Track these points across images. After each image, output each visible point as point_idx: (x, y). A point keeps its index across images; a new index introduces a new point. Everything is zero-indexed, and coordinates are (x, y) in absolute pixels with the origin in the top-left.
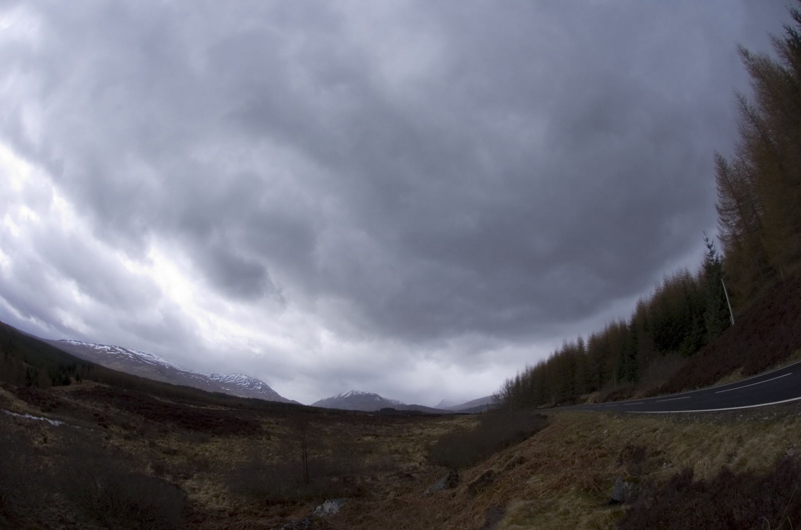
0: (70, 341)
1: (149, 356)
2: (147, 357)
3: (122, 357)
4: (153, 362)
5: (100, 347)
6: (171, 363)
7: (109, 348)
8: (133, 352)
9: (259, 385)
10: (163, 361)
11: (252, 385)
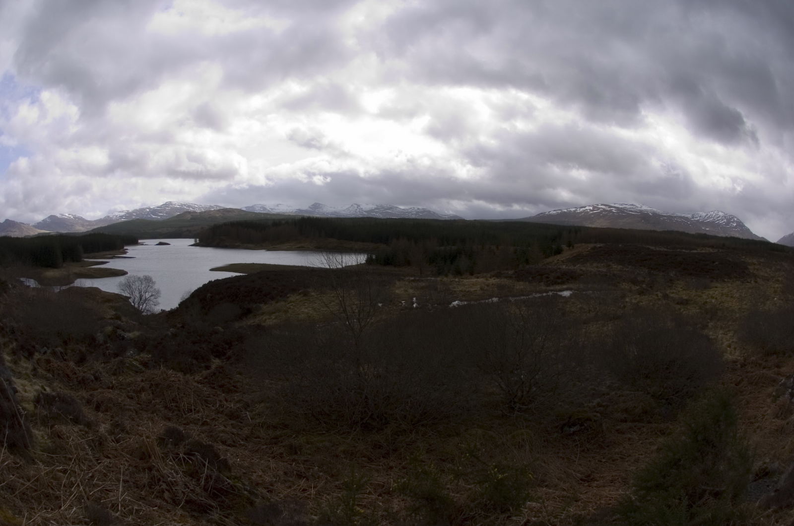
0: (549, 212)
1: (632, 206)
2: (630, 208)
3: (606, 213)
4: (636, 212)
5: (582, 209)
6: (654, 209)
7: (591, 208)
8: (616, 205)
9: (734, 221)
10: (645, 208)
11: (729, 222)
